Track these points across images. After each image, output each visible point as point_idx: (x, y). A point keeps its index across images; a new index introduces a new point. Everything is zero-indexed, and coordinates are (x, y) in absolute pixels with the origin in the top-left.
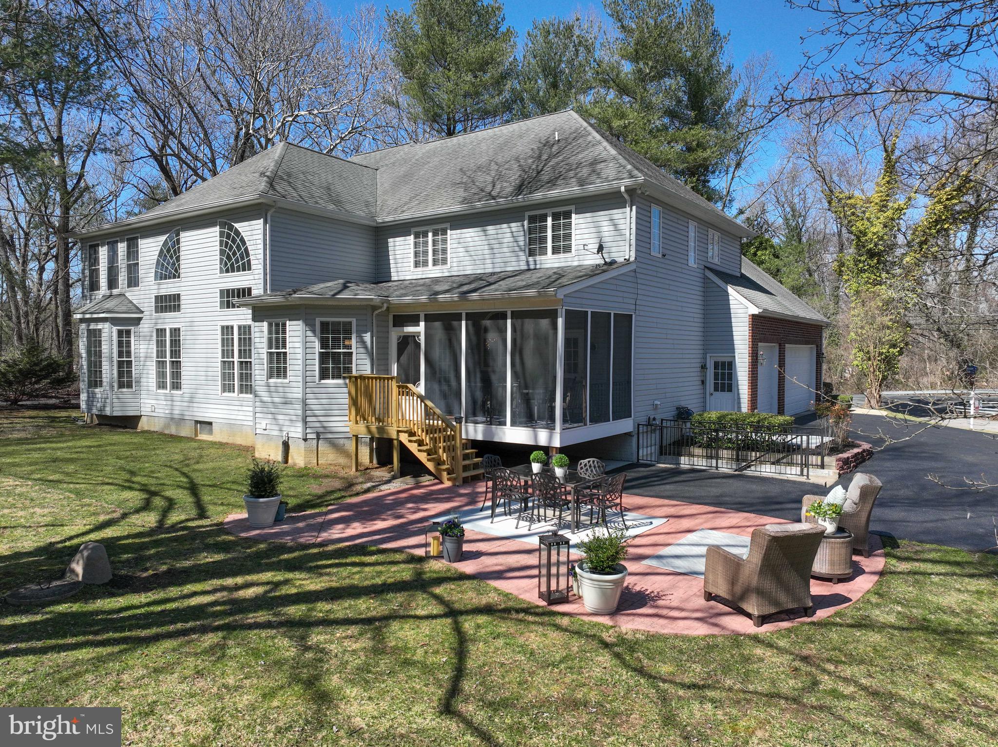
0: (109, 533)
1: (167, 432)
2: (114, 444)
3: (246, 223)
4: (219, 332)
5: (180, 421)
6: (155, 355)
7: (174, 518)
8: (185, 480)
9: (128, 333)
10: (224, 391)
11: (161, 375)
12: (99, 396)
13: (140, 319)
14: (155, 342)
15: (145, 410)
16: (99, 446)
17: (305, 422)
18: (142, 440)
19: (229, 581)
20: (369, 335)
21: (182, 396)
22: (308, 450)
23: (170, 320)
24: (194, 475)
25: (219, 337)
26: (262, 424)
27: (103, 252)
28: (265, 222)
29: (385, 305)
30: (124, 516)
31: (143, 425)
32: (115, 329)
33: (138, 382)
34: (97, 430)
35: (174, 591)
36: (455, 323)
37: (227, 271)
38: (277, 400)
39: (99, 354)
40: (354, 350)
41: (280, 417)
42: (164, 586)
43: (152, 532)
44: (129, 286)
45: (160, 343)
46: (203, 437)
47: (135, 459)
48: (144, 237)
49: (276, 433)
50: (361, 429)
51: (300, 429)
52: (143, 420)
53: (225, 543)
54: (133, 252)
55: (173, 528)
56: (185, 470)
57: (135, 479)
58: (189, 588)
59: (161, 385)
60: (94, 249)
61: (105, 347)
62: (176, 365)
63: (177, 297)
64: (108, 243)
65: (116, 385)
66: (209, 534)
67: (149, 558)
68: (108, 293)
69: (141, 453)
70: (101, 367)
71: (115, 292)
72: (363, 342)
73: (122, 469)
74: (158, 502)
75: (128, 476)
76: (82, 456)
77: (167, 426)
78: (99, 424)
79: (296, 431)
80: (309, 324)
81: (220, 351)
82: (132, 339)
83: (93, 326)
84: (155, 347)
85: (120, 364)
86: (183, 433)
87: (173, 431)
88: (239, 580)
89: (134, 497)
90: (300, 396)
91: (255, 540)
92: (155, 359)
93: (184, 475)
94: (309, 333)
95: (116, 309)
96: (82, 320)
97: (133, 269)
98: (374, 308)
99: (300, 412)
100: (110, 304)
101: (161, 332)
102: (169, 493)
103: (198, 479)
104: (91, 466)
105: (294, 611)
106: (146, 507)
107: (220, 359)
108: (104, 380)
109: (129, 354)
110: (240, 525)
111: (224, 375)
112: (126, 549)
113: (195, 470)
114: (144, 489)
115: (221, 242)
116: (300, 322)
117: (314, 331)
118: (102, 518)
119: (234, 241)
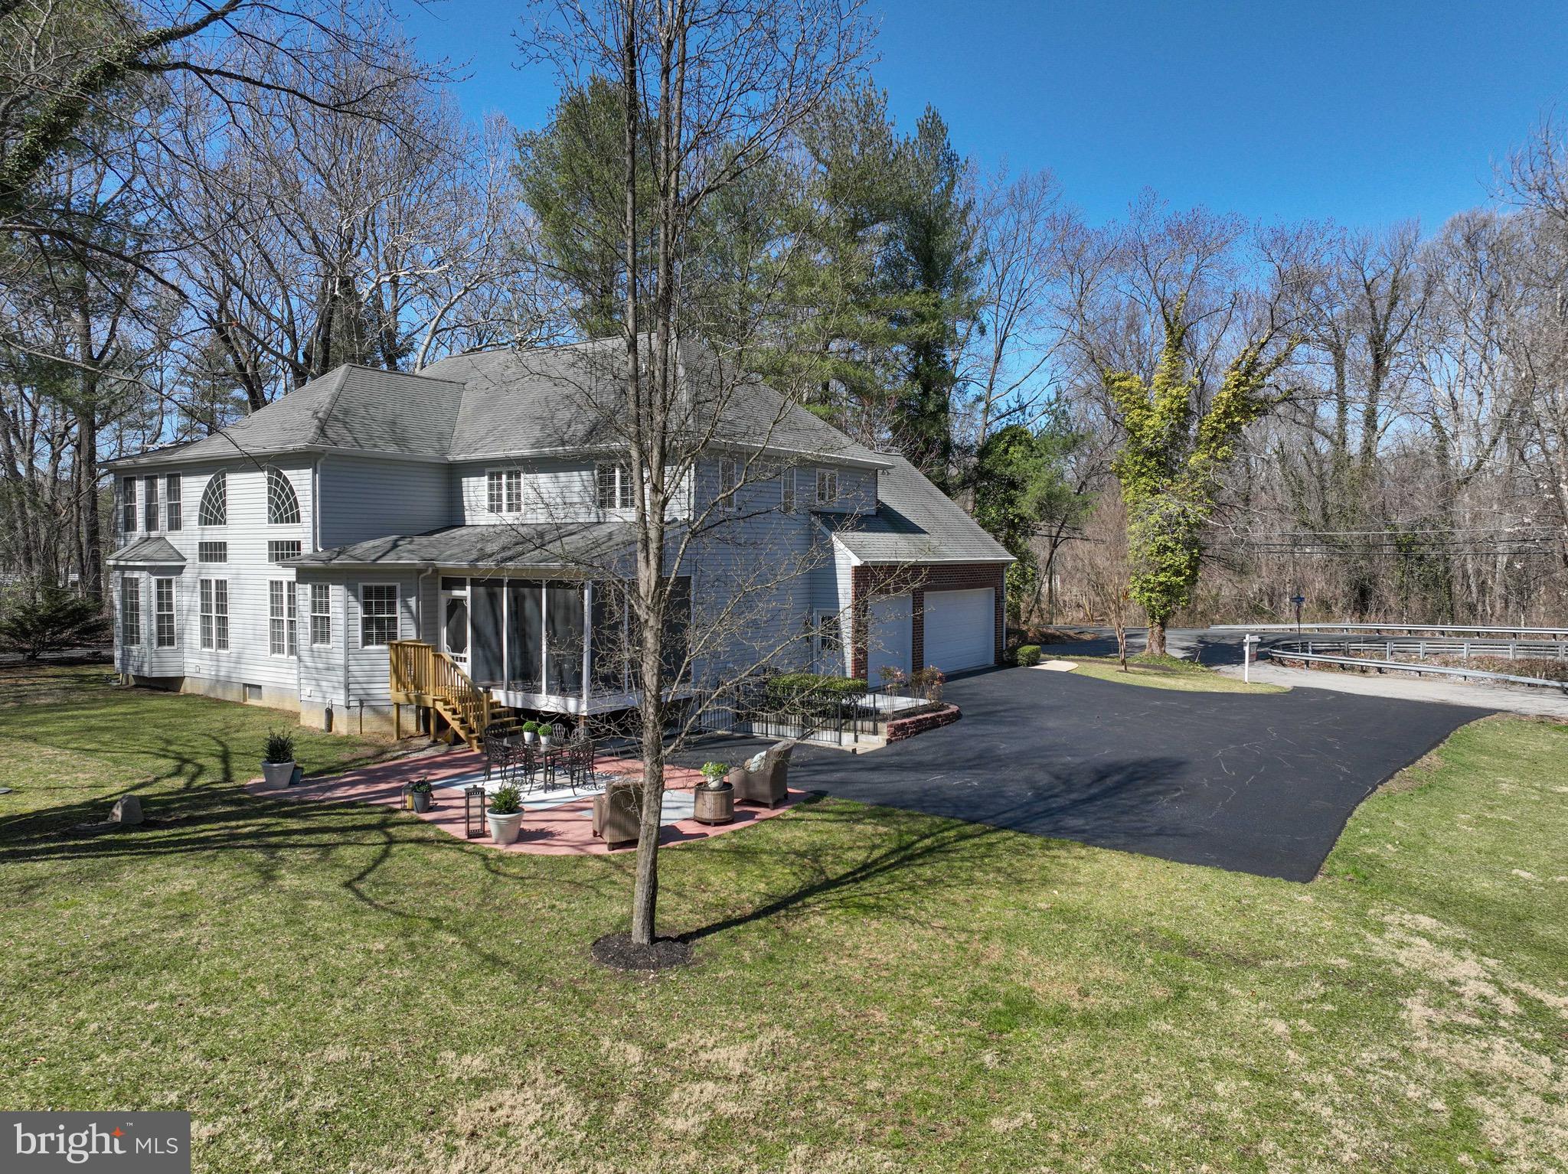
0: (142, 792)
1: (212, 695)
2: (152, 711)
3: (295, 472)
4: (268, 587)
5: (227, 683)
6: (199, 608)
7: (201, 781)
8: (220, 748)
9: (169, 582)
10: (273, 651)
11: (206, 631)
12: (135, 654)
13: (183, 567)
14: (199, 594)
15: (189, 670)
16: (136, 713)
17: (348, 690)
18: (184, 706)
19: (233, 824)
20: (414, 599)
21: (229, 656)
22: (351, 718)
23: (215, 571)
24: (229, 744)
25: (268, 593)
26: (307, 690)
27: (140, 487)
28: (315, 472)
29: (430, 570)
30: (157, 780)
31: (187, 687)
32: (154, 579)
33: (181, 638)
34: (134, 693)
35: (189, 829)
36: (497, 589)
37: (276, 521)
38: (320, 666)
39: (135, 607)
40: (398, 615)
41: (324, 683)
42: (182, 826)
43: (179, 792)
44: (171, 528)
45: (205, 596)
46: (251, 702)
47: (172, 727)
48: (186, 475)
49: (320, 700)
50: (401, 697)
51: (342, 697)
52: (187, 681)
53: (239, 799)
54: (174, 492)
55: (199, 789)
56: (223, 739)
57: (171, 748)
58: (202, 827)
59: (207, 643)
60: (129, 482)
61: (142, 600)
62: (223, 621)
63: (222, 546)
64: (147, 478)
65: (155, 641)
66: (228, 793)
67: (175, 809)
68: (145, 534)
69: (180, 721)
70: (138, 621)
71: (154, 534)
72: (408, 608)
73: (159, 738)
74: (190, 768)
75: (163, 745)
76: (117, 724)
77: (213, 688)
78: (136, 686)
79: (339, 699)
80: (351, 589)
81: (268, 608)
82: (174, 590)
83: (128, 574)
84: (199, 599)
85: (160, 618)
86: (229, 697)
87: (219, 694)
88: (241, 823)
89: (168, 765)
90: (342, 662)
91: (266, 798)
92: (199, 613)
93: (221, 743)
94: (351, 598)
95: (156, 556)
96: (116, 567)
97: (175, 510)
98: (420, 571)
99: (342, 679)
100: (148, 550)
101: (205, 584)
102: (200, 761)
103: (233, 747)
104: (127, 734)
105: (273, 840)
106: (178, 772)
107: (269, 617)
108: (142, 636)
109: (170, 607)
110: (259, 787)
111: (273, 634)
112: (156, 803)
113: (233, 739)
114: (179, 757)
115: (270, 489)
116: (342, 587)
117: (356, 596)
118: (137, 781)
119: (283, 488)
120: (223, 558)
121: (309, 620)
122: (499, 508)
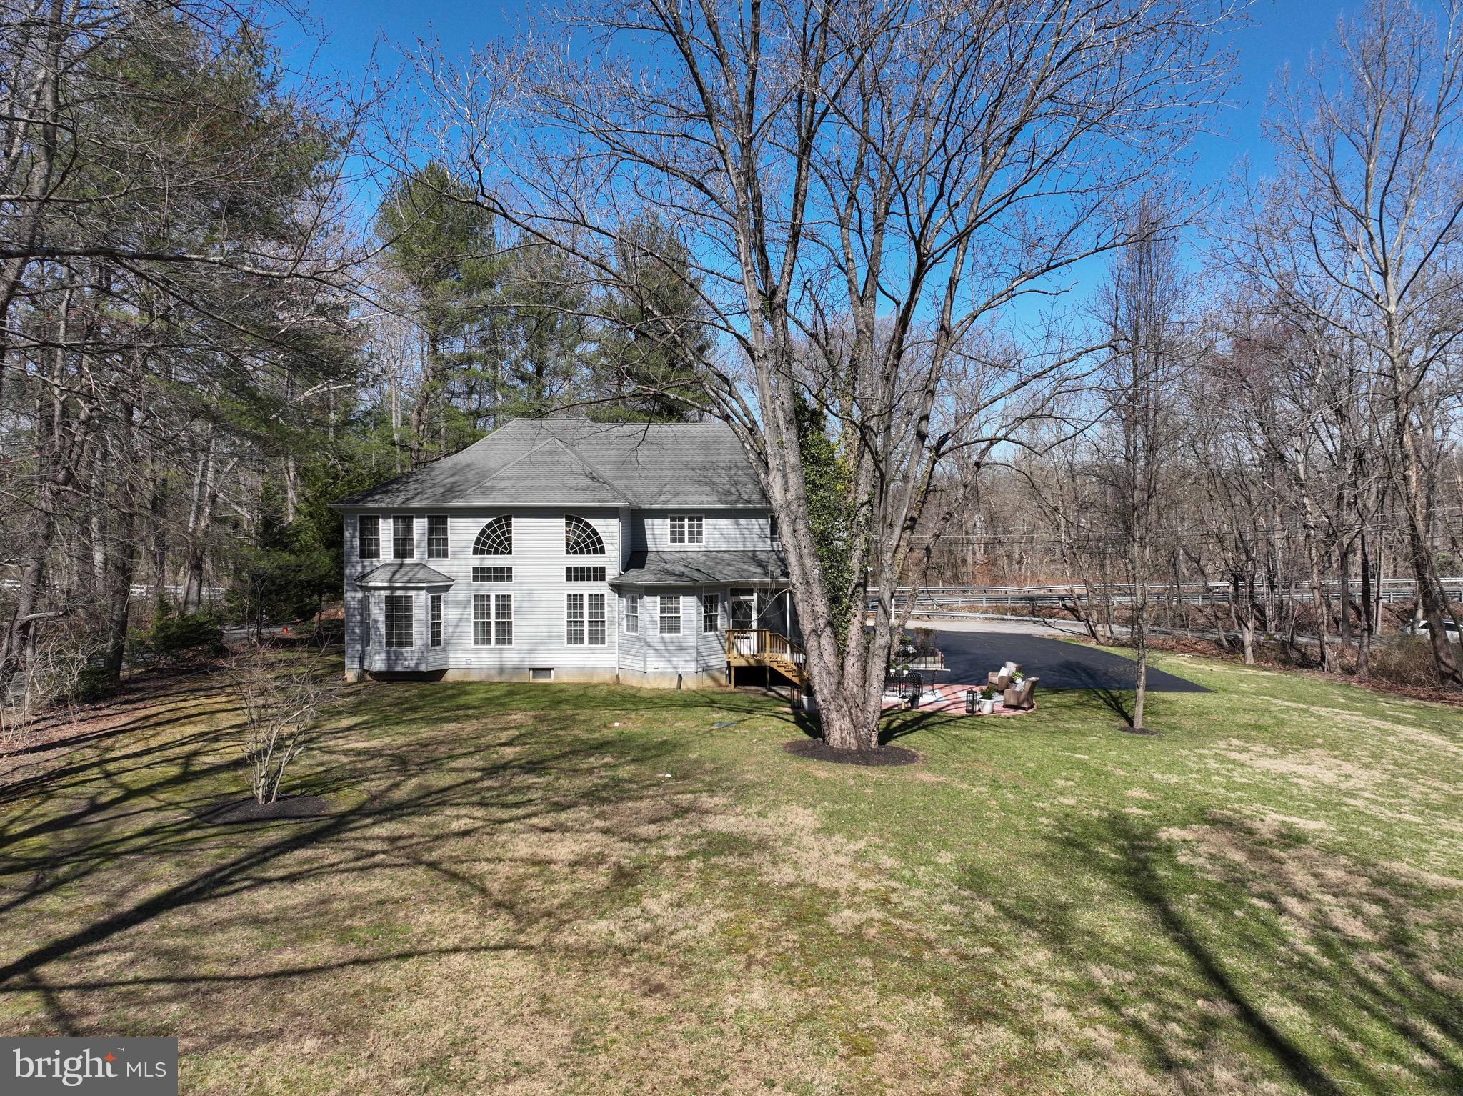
3: (600, 519)
4: (565, 599)
6: (473, 616)
9: (439, 598)
10: (569, 643)
11: (481, 633)
12: (407, 654)
13: (450, 586)
14: (473, 606)
15: (453, 664)
17: (697, 661)
21: (513, 649)
22: (697, 679)
23: (496, 589)
25: (565, 602)
27: (387, 524)
28: (620, 520)
31: (450, 677)
32: (430, 596)
33: (448, 640)
37: (575, 553)
38: (671, 648)
39: (406, 618)
40: (719, 613)
41: (674, 659)
44: (432, 556)
45: (481, 607)
48: (455, 517)
49: (670, 670)
51: (694, 666)
52: (450, 672)
54: (437, 529)
59: (482, 642)
60: (369, 520)
61: (419, 612)
62: (505, 625)
63: (507, 570)
64: (397, 518)
68: (396, 561)
70: (410, 629)
71: (408, 561)
72: (724, 608)
77: (495, 675)
79: (690, 668)
80: (700, 598)
81: (566, 613)
82: (444, 604)
83: (399, 594)
84: (473, 610)
87: (502, 678)
90: (695, 644)
92: (474, 620)
94: (700, 604)
95: (434, 579)
97: (438, 543)
99: (694, 655)
101: (482, 598)
107: (566, 619)
108: (413, 640)
109: (439, 616)
111: (571, 631)
115: (567, 530)
116: (694, 597)
117: (702, 602)
119: (584, 531)
120: (509, 578)
121: (658, 619)
122: (682, 540)
